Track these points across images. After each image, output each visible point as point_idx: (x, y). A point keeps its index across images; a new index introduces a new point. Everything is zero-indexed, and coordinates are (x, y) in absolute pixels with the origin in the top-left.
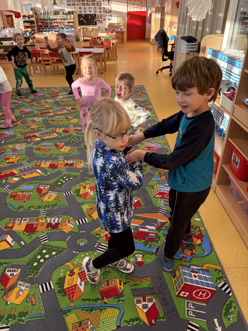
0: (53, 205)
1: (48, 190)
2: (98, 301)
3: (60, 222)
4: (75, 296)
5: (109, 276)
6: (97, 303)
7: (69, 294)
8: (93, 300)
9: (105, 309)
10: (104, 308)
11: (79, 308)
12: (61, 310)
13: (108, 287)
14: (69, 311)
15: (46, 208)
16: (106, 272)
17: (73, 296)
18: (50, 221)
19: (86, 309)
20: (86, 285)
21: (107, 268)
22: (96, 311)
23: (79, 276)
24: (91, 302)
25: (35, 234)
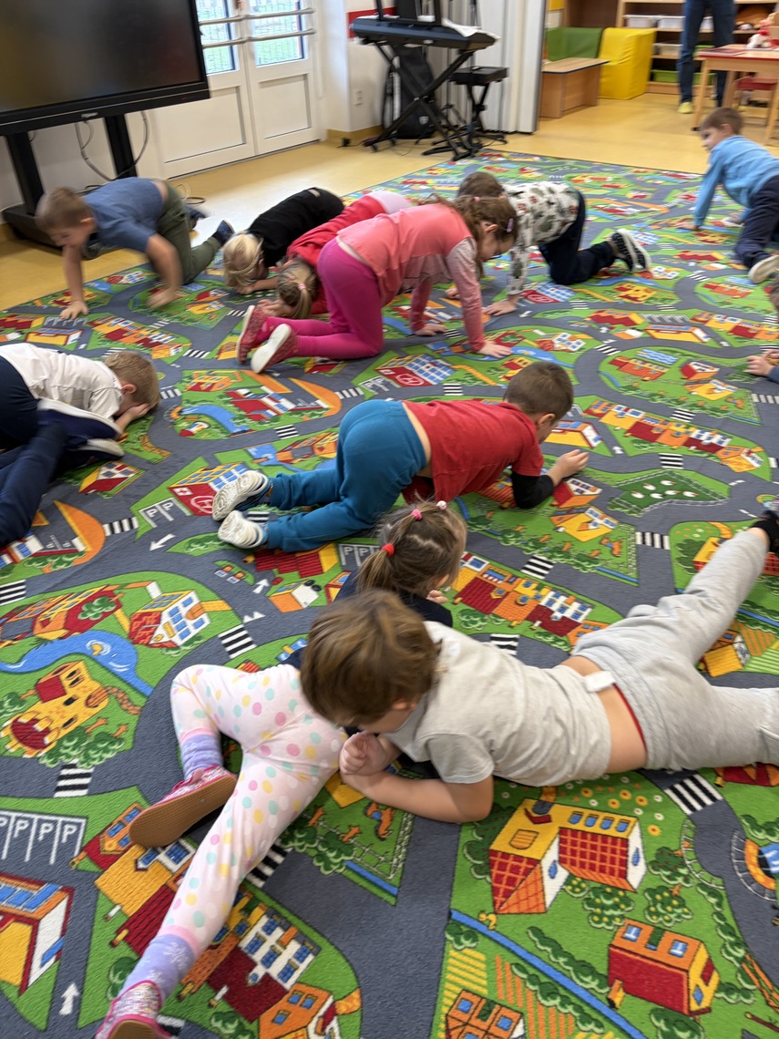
0: (582, 557)
1: (592, 503)
2: (586, 976)
3: (580, 620)
4: (513, 898)
5: (672, 913)
6: (582, 981)
7: (498, 879)
8: (571, 960)
9: (600, 1025)
10: (600, 1019)
11: (509, 949)
12: (446, 912)
13: (649, 953)
14: (472, 934)
15: (555, 557)
16: (666, 889)
17: (507, 894)
18: (551, 602)
19: (532, 971)
20: (570, 887)
21: (680, 880)
22: (562, 1005)
23: (562, 841)
24: (562, 960)
25: (483, 620)
